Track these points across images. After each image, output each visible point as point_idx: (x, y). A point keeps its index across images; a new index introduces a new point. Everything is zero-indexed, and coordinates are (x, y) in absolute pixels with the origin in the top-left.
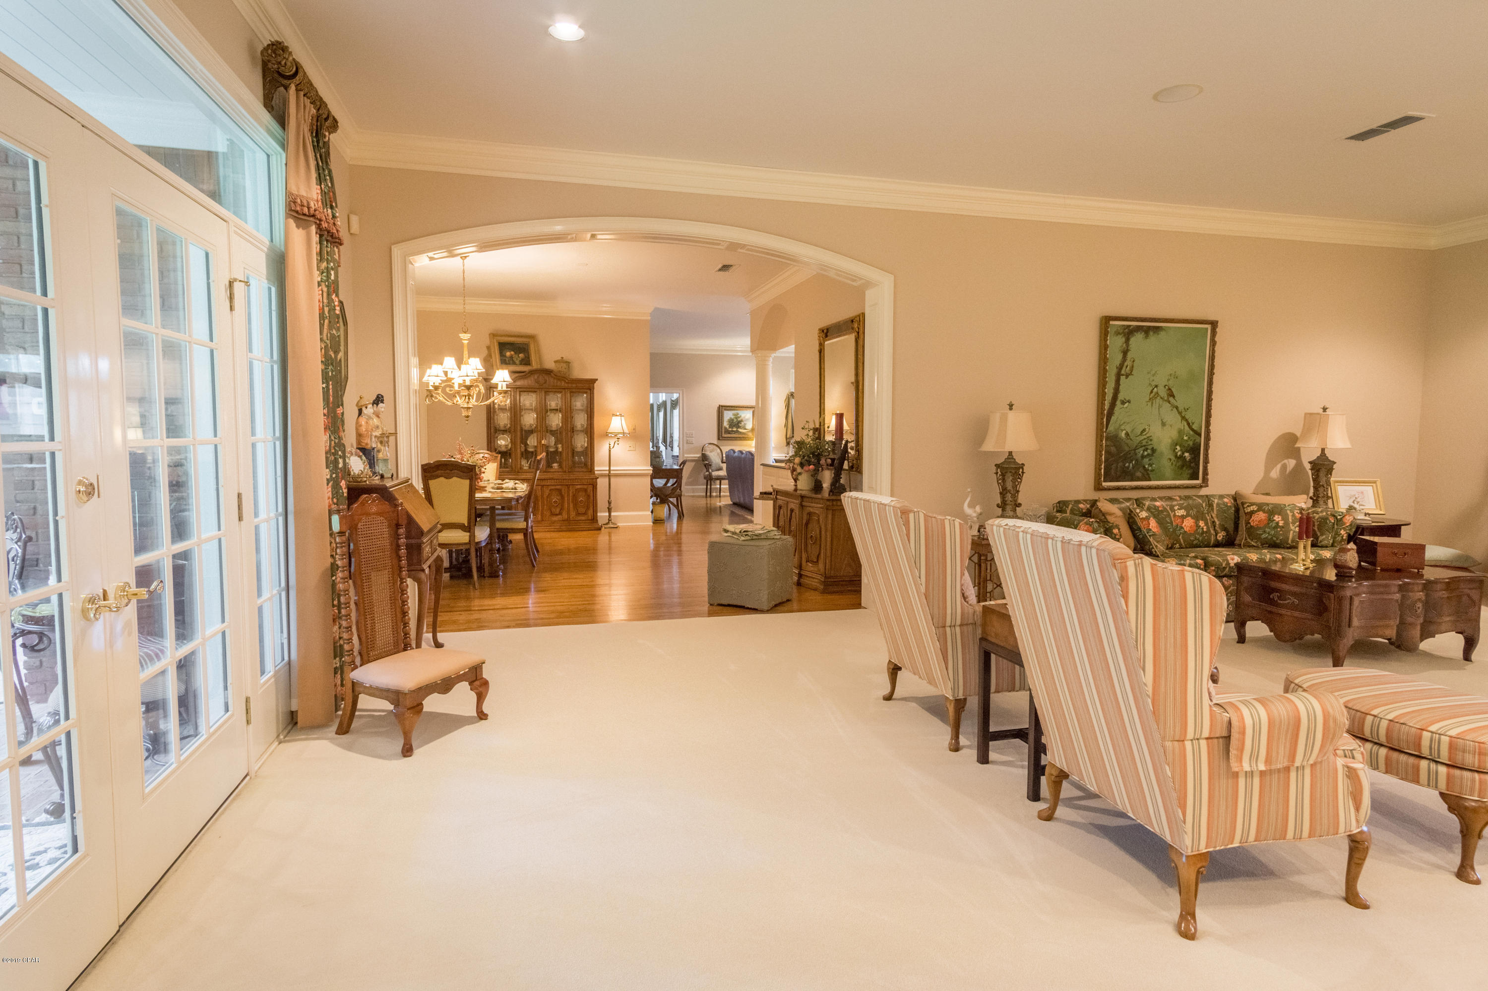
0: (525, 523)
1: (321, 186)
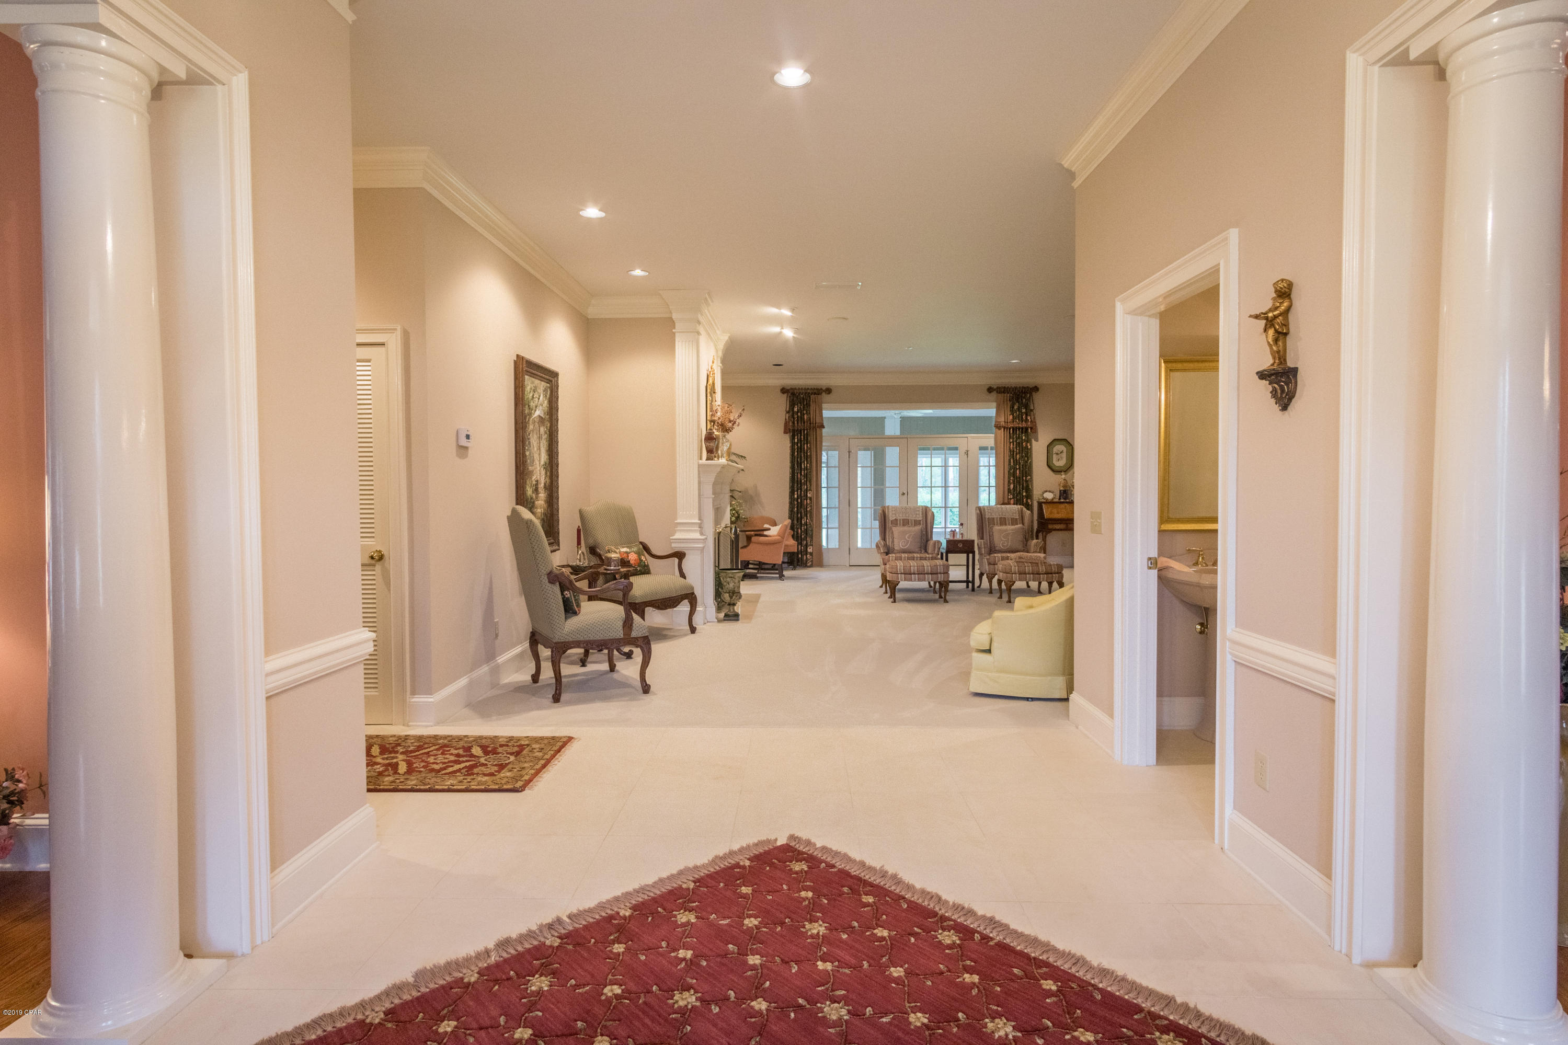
1: (1013, 415)
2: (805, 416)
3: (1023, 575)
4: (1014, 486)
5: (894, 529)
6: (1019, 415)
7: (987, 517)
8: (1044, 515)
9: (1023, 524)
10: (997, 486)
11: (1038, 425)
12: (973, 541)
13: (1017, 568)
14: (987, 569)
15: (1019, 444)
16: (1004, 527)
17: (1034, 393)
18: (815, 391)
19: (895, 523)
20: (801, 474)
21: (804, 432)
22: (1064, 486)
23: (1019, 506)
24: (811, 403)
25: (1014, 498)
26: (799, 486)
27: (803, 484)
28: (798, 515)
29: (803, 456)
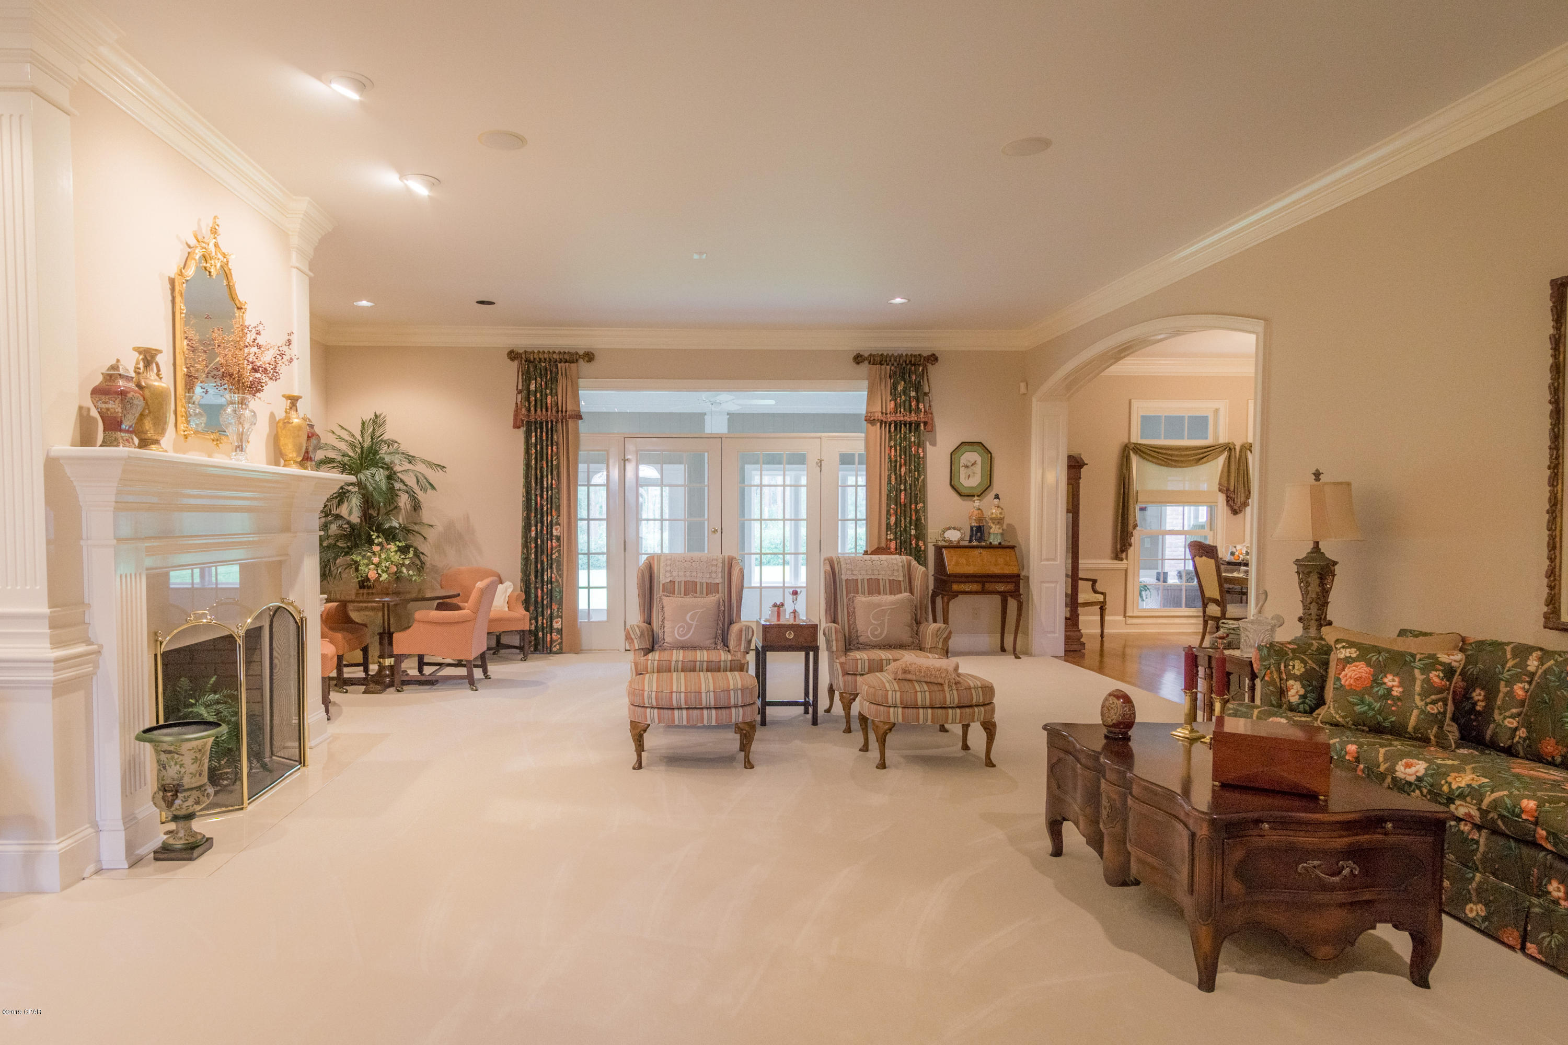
1: (896, 400)
2: (549, 398)
3: (910, 710)
4: (896, 519)
5: (666, 600)
6: (905, 401)
7: (844, 577)
8: (945, 568)
9: (911, 592)
10: (868, 519)
11: (935, 419)
12: (814, 628)
13: (898, 694)
14: (842, 685)
15: (904, 450)
16: (875, 599)
17: (929, 366)
18: (566, 356)
19: (670, 589)
20: (542, 497)
21: (547, 425)
22: (979, 520)
23: (904, 557)
24: (559, 376)
25: (896, 538)
26: (539, 516)
27: (545, 514)
28: (536, 567)
29: (545, 466)
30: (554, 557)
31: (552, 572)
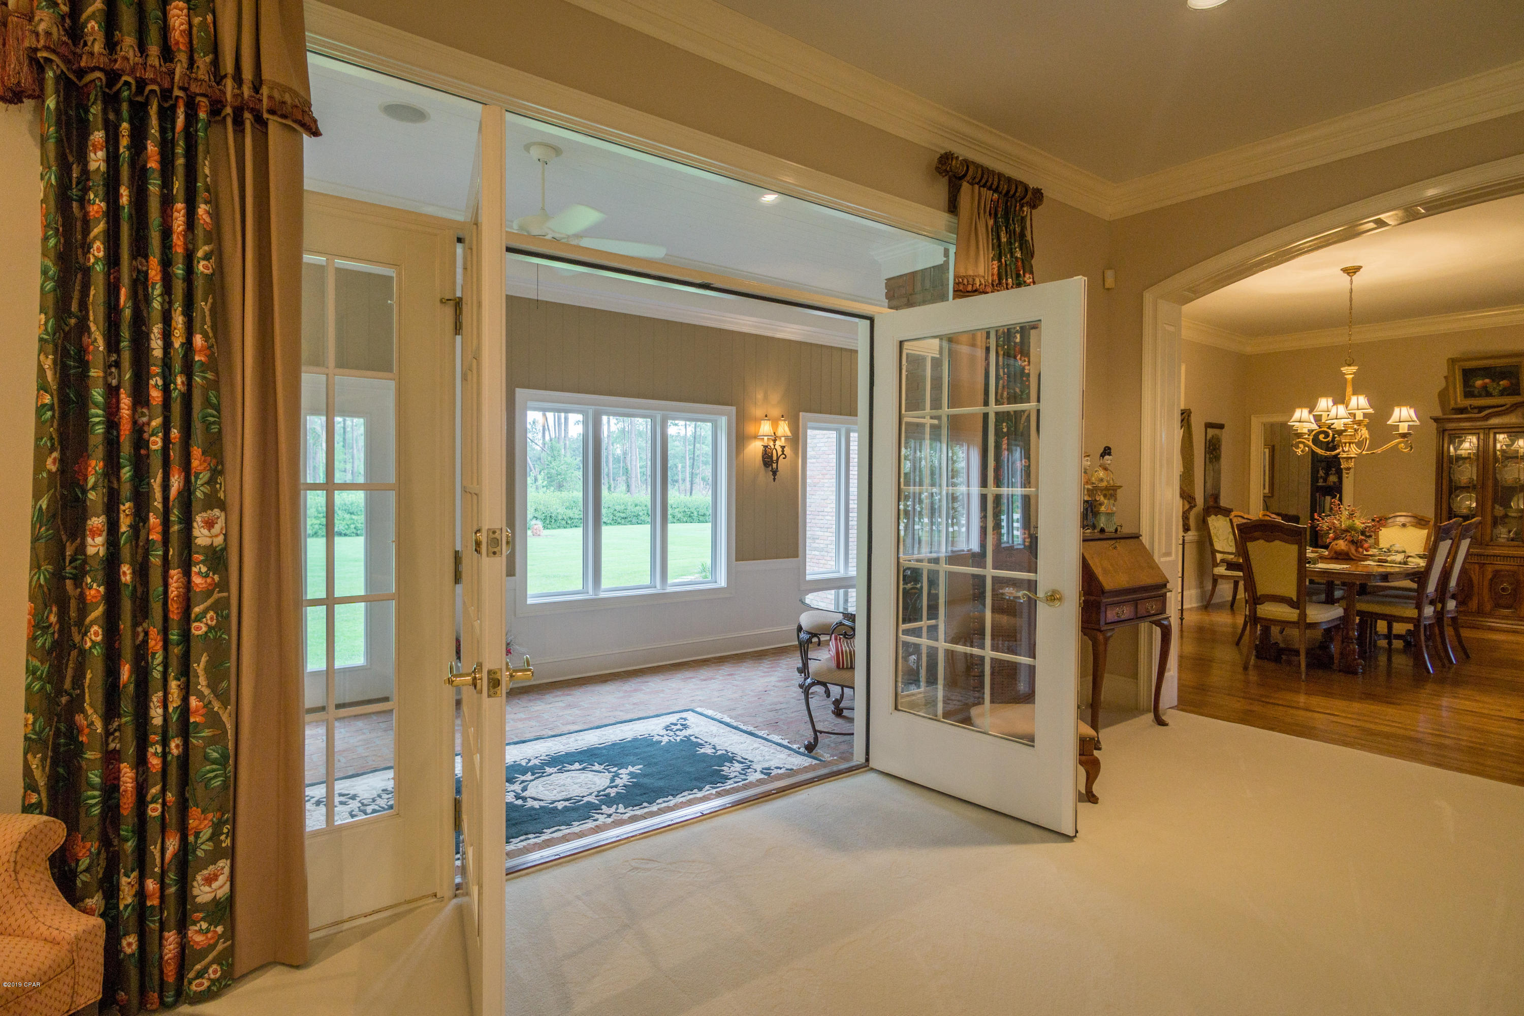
0: (1416, 611)
1: (1000, 260)
8: (1097, 581)
17: (1031, 209)
20: (140, 398)
21: (167, 115)
26: (126, 473)
27: (156, 463)
28: (112, 672)
29: (155, 273)
30: (199, 629)
31: (186, 692)
